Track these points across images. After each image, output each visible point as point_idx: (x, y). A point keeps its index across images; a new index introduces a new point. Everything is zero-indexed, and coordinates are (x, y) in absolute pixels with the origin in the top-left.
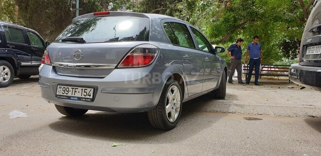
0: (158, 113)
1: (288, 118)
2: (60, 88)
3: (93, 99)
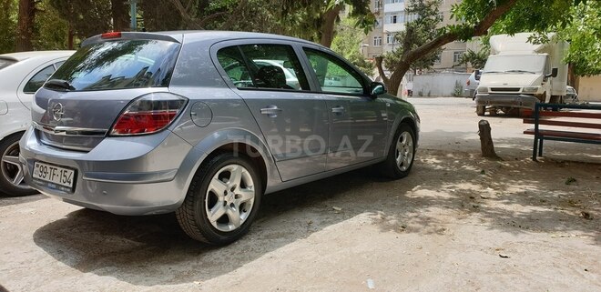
2: (38, 165)
3: (73, 189)
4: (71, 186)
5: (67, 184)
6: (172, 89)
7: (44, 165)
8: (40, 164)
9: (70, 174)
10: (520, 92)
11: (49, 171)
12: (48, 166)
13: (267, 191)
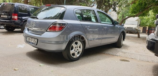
0: (66, 53)
1: (147, 62)
2: (28, 38)
3: (37, 44)
4: (36, 43)
5: (35, 43)
6: (64, 20)
7: (30, 38)
8: (29, 37)
9: (36, 40)
10: (133, 28)
11: (31, 39)
12: (31, 38)
13: (85, 48)
